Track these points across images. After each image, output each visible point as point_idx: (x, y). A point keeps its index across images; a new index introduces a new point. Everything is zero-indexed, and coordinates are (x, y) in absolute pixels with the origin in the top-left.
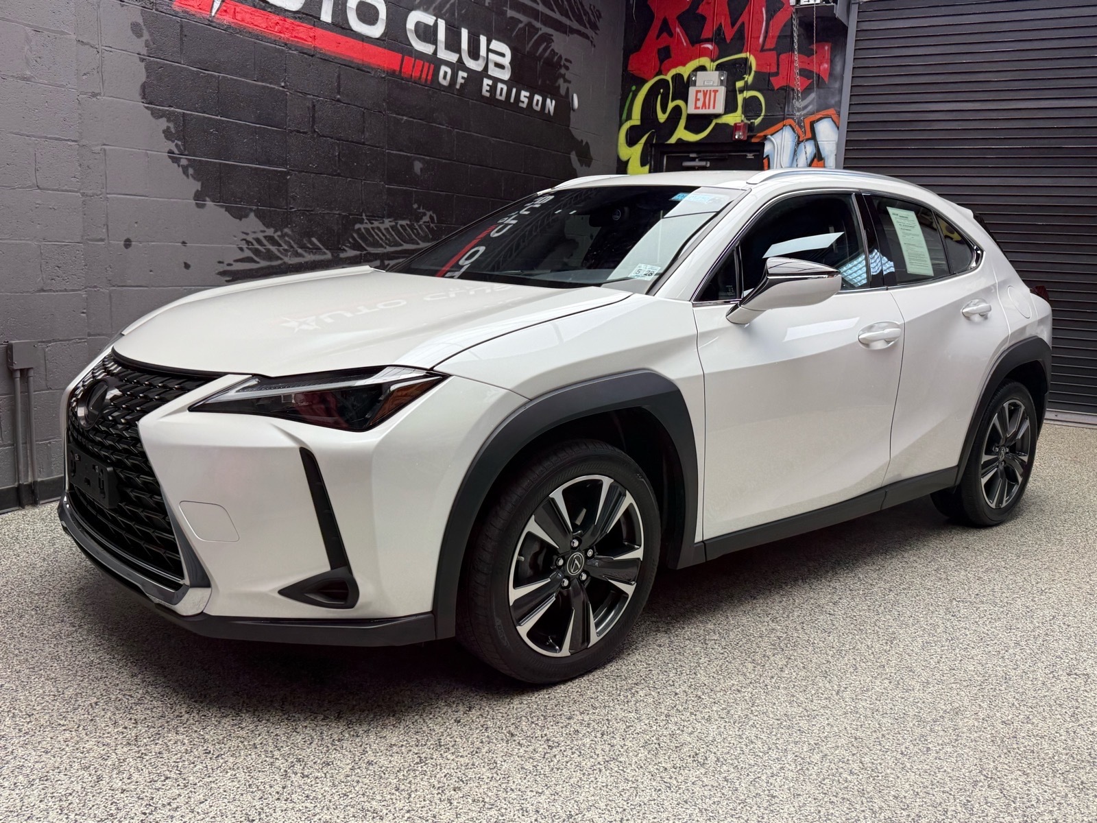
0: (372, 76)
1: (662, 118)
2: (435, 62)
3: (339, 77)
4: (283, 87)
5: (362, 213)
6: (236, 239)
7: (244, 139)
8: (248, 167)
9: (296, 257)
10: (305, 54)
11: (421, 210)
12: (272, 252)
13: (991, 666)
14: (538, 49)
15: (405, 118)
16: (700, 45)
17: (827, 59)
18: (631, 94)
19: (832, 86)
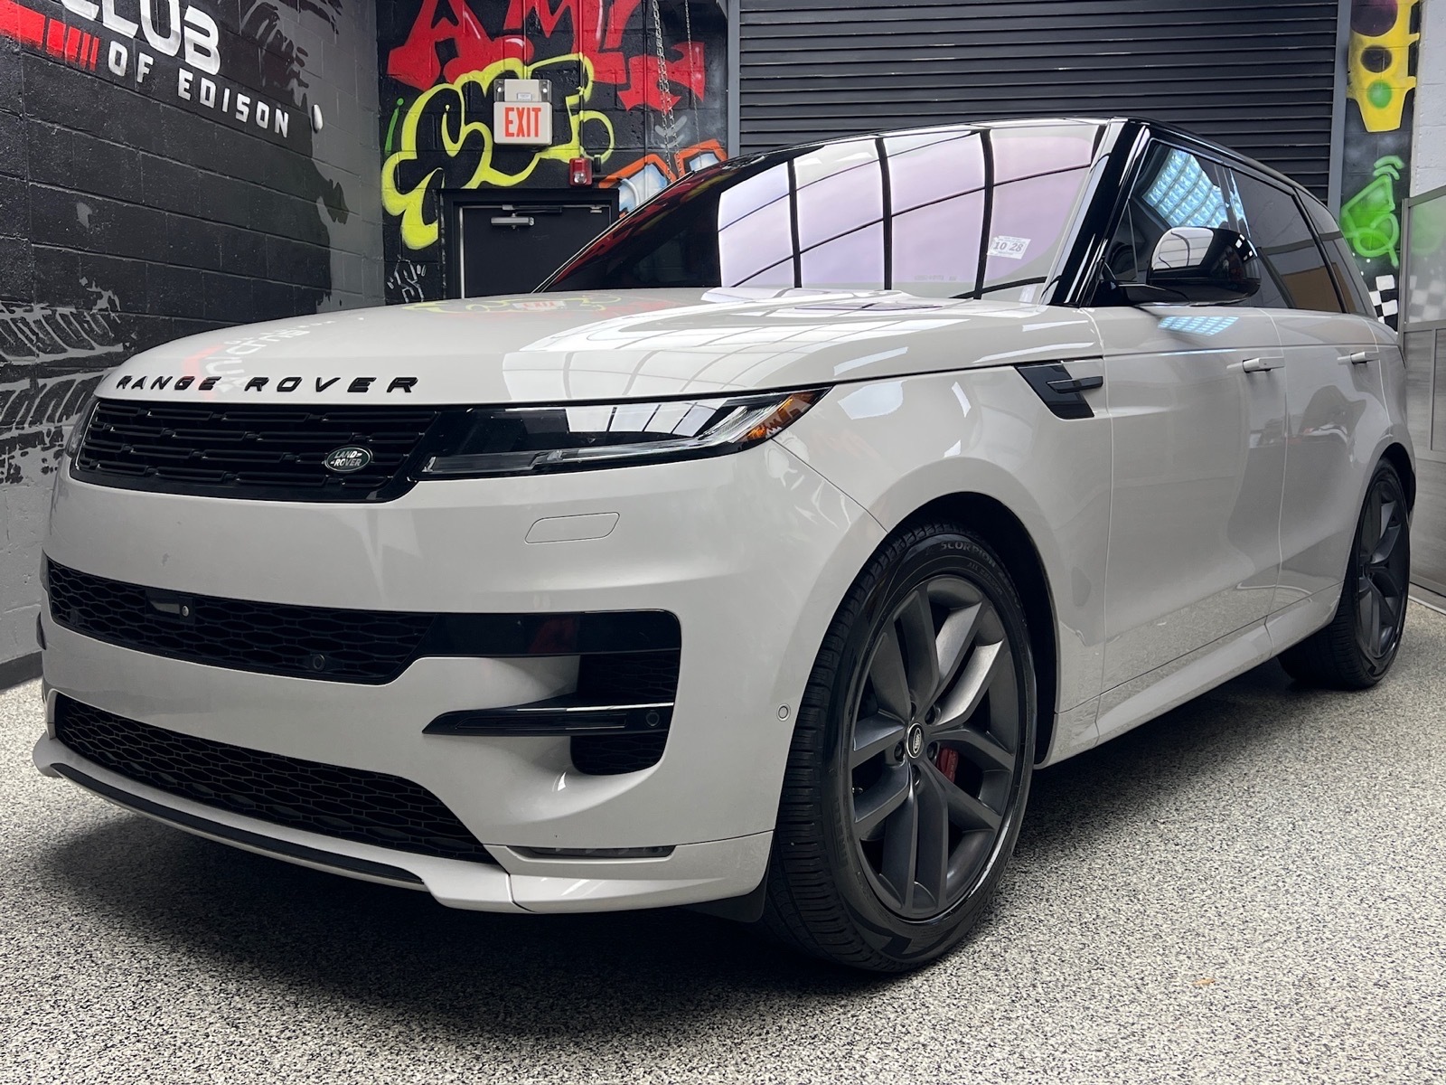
1: (452, 149)
2: (101, 36)
14: (257, 27)
15: (58, 127)
16: (504, 40)
17: (700, 67)
18: (396, 111)
19: (711, 107)
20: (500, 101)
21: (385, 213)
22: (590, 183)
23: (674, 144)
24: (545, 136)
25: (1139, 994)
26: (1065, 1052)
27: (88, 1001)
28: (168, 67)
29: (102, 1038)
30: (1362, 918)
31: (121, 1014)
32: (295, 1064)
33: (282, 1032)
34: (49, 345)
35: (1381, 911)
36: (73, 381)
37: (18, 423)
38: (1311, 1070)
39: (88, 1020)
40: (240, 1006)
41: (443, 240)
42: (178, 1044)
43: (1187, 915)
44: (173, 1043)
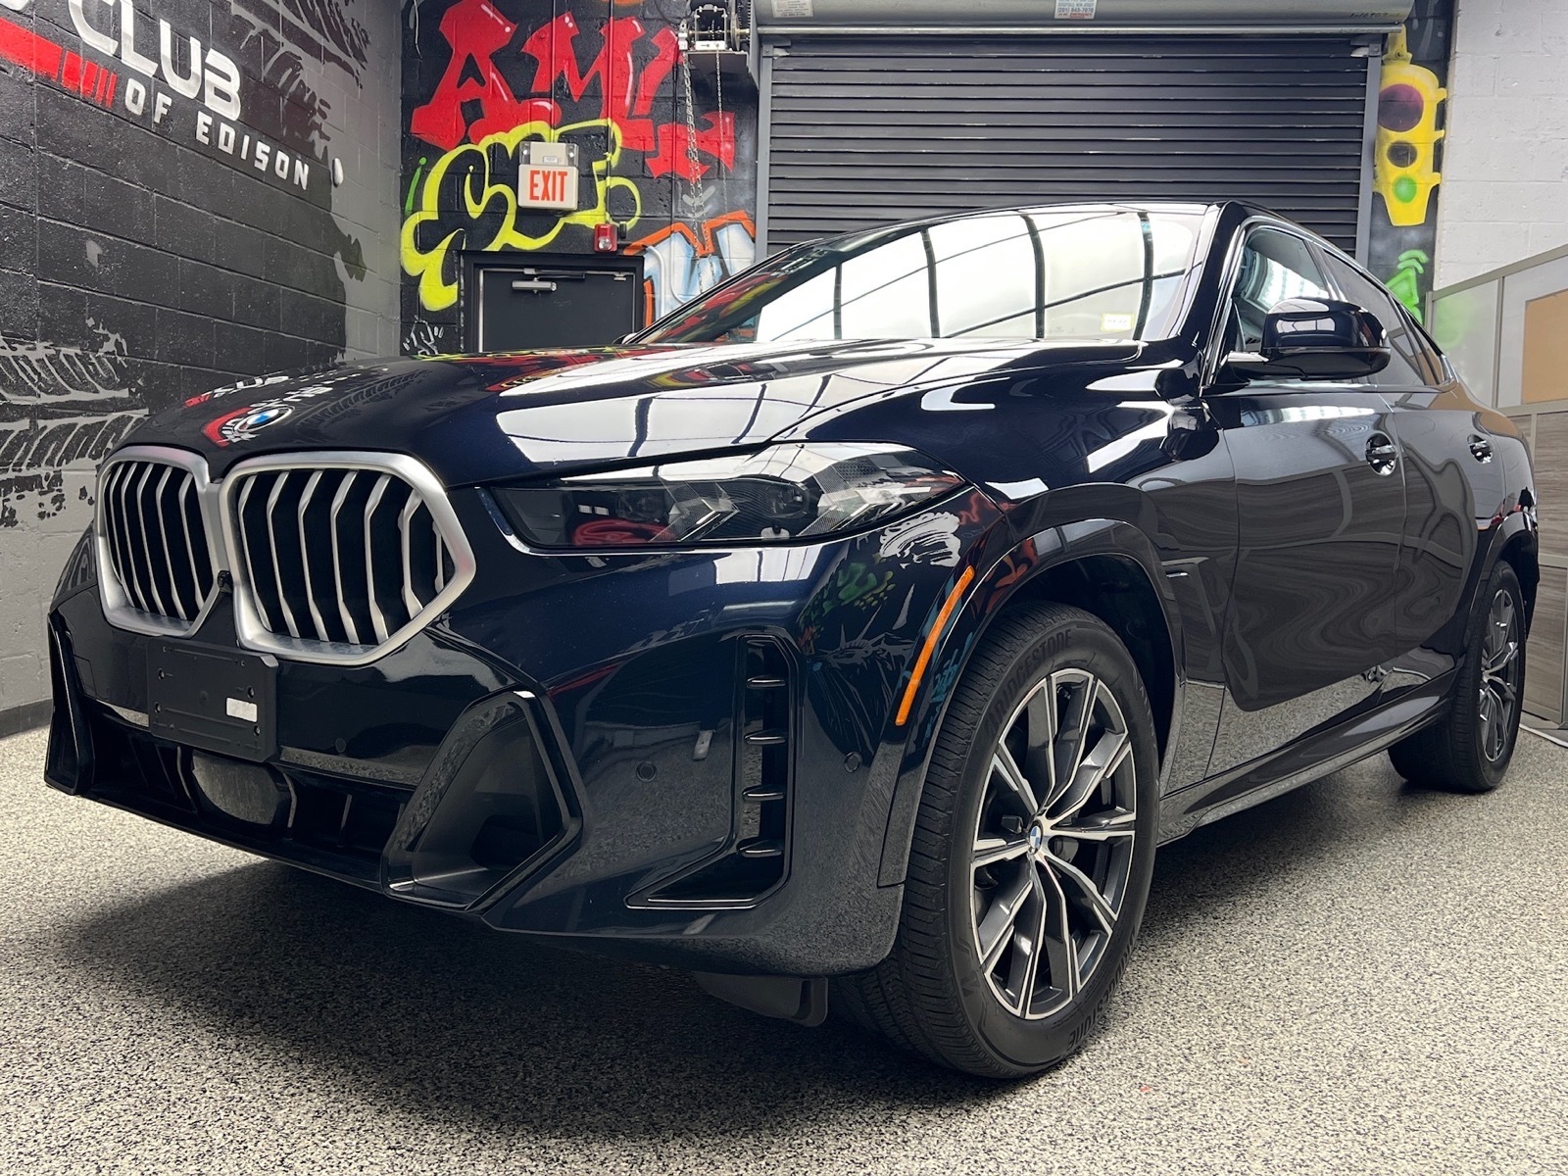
0: (10, 80)
1: (475, 210)
2: (118, 72)
11: (101, 331)
14: (281, 76)
15: (69, 162)
16: (531, 102)
17: (730, 137)
18: (419, 171)
19: (740, 178)
20: (525, 163)
21: (403, 273)
22: (615, 249)
23: (701, 213)
24: (571, 201)
25: (1187, 1063)
26: (1115, 1120)
27: (75, 1054)
28: (186, 110)
29: (89, 1092)
30: (1409, 992)
31: (110, 1068)
32: (300, 1121)
33: (285, 1088)
34: (52, 385)
35: (1427, 986)
36: (75, 425)
37: (15, 465)
38: (1370, 1141)
39: (74, 1073)
40: (239, 1061)
41: (462, 303)
42: (173, 1099)
43: (1230, 986)
44: (166, 1098)
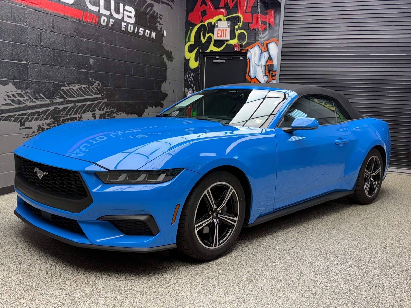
0: (69, 21)
1: (203, 41)
2: (99, 15)
3: (53, 21)
4: (26, 25)
5: (64, 82)
6: (2, 95)
7: (7, 49)
8: (9, 62)
9: (32, 102)
10: (37, 10)
11: (93, 81)
12: (20, 100)
13: (343, 284)
14: (147, 10)
15: (85, 39)
16: (219, 10)
17: (273, 17)
18: (190, 30)
19: (275, 28)
20: (216, 27)
21: (185, 58)
22: (239, 50)
23: (264, 39)
24: (228, 37)
34: (80, 95)
36: (86, 104)
37: (70, 115)
41: (200, 66)
